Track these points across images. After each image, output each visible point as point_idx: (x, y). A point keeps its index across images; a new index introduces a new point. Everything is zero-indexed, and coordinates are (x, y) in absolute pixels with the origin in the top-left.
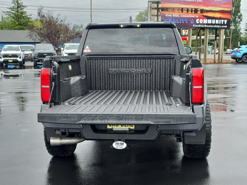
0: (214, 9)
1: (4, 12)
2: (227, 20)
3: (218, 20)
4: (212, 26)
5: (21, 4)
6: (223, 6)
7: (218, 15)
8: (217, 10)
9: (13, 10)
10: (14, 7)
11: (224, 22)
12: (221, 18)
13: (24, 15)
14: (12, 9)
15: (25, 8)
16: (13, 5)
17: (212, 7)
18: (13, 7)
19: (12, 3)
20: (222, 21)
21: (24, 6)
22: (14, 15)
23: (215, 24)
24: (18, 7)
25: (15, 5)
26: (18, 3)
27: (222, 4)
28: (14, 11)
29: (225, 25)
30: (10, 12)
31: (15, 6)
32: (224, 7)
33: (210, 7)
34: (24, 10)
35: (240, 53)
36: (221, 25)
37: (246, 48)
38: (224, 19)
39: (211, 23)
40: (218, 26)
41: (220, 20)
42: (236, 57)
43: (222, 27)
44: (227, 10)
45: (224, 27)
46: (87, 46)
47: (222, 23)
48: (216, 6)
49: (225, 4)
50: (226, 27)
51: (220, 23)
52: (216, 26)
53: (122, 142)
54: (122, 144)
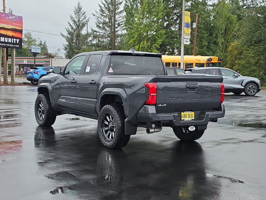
0: (7, 26)
3: (11, 39)
4: (5, 45)
6: (14, 24)
7: (10, 33)
8: (9, 28)
11: (16, 41)
12: (12, 37)
17: (4, 24)
20: (15, 40)
23: (8, 43)
27: (14, 22)
29: (17, 44)
32: (16, 26)
33: (2, 24)
35: (38, 74)
36: (13, 44)
37: (42, 69)
38: (16, 38)
39: (4, 41)
40: (11, 45)
41: (12, 39)
42: (34, 79)
43: (15, 46)
44: (18, 29)
45: (16, 46)
46: (111, 68)
47: (15, 42)
48: (8, 24)
49: (17, 23)
50: (18, 46)
51: (12, 42)
52: (9, 45)
53: (193, 127)
54: (193, 128)
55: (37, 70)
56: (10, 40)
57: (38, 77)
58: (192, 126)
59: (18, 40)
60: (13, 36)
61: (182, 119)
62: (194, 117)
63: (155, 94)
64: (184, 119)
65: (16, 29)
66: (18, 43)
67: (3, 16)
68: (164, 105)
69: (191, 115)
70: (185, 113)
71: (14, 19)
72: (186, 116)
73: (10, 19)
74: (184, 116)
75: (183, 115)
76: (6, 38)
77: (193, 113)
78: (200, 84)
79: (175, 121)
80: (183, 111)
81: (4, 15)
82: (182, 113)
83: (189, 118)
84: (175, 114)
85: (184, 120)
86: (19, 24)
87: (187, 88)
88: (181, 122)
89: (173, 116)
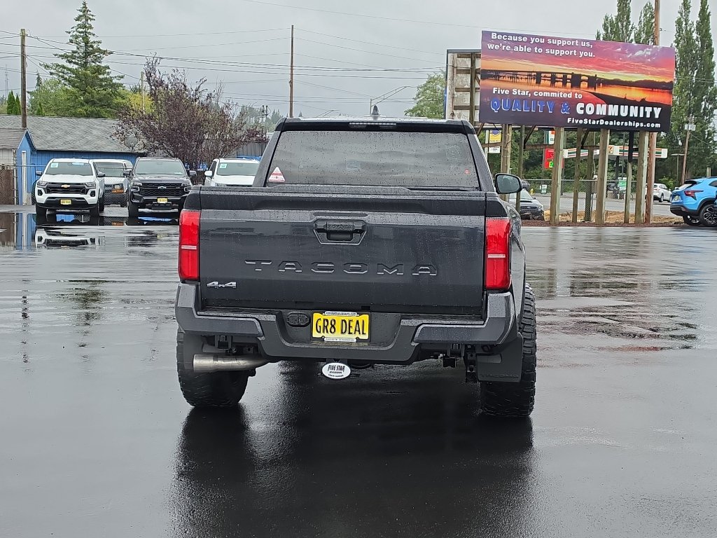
0: (626, 76)
1: (47, 67)
2: (660, 109)
3: (637, 107)
4: (618, 123)
5: (95, 46)
6: (649, 68)
7: (636, 94)
8: (634, 80)
9: (73, 60)
10: (77, 55)
11: (652, 113)
12: (643, 103)
13: (101, 77)
14: (70, 58)
15: (106, 57)
16: (73, 47)
17: (619, 72)
18: (74, 52)
19: (71, 41)
20: (649, 110)
21: (104, 52)
22: (74, 75)
23: (628, 118)
24: (87, 54)
25: (78, 49)
26: (87, 43)
27: (649, 64)
28: (75, 63)
29: (655, 121)
30: (63, 67)
31: (78, 51)
32: (653, 74)
33: (615, 72)
35: (694, 198)
36: (644, 120)
37: (710, 185)
38: (653, 105)
39: (616, 114)
40: (637, 125)
41: (642, 108)
42: (683, 210)
43: (648, 125)
44: (661, 80)
45: (653, 125)
46: (277, 168)
47: (648, 116)
48: (632, 70)
49: (656, 66)
50: (658, 125)
51: (641, 115)
52: (630, 123)
53: (343, 365)
54: (342, 369)
55: (694, 188)
56: (634, 111)
57: (696, 203)
58: (337, 360)
59: (657, 111)
60: (643, 100)
61: (315, 334)
62: (366, 331)
63: (194, 248)
64: (325, 334)
65: (653, 82)
66: (657, 116)
67: (618, 52)
68: (228, 285)
69: (353, 324)
70: (329, 315)
71: (649, 57)
72: (333, 326)
73: (638, 57)
74: (325, 327)
75: (321, 323)
76: (622, 107)
77: (365, 317)
79: (263, 338)
80: (322, 310)
81: (620, 49)
82: (316, 316)
83: (346, 336)
84: (263, 317)
85: (322, 339)
86: (664, 69)
87: (319, 230)
88: (287, 344)
89: (257, 324)
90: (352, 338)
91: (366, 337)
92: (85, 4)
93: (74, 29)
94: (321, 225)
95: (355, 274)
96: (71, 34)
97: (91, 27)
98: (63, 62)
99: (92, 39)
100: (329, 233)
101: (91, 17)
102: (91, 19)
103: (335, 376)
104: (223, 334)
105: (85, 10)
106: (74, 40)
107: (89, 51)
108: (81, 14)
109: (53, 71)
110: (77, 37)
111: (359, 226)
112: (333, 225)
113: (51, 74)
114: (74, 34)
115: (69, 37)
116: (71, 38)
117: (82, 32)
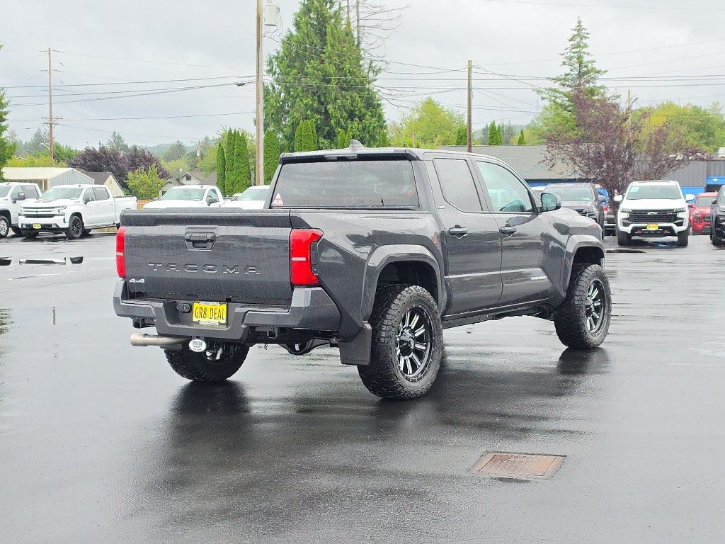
1: (539, 92)
5: (590, 66)
9: (567, 83)
10: (570, 77)
13: (596, 98)
14: (563, 80)
15: (600, 77)
16: (567, 69)
18: (566, 75)
19: (564, 63)
21: (598, 72)
22: (567, 99)
24: (581, 75)
25: (572, 70)
26: (581, 64)
28: (568, 86)
30: (555, 91)
31: (572, 73)
34: (598, 83)
46: (278, 195)
53: (203, 341)
54: (201, 344)
58: (198, 338)
61: (195, 319)
62: (225, 317)
63: (122, 254)
64: (201, 319)
68: (140, 281)
69: (217, 311)
70: (203, 304)
72: (205, 313)
74: (201, 313)
75: (198, 311)
77: (224, 306)
78: (222, 231)
79: (156, 320)
80: (199, 300)
82: (196, 305)
83: (213, 320)
84: (156, 305)
85: (198, 323)
87: (188, 240)
88: (170, 325)
89: (153, 309)
90: (215, 322)
91: (224, 321)
92: (579, 22)
93: (568, 50)
94: (187, 236)
95: (210, 273)
96: (565, 56)
97: (585, 46)
98: (557, 85)
99: (586, 59)
100: (194, 242)
101: (586, 35)
102: (586, 38)
103: (196, 350)
104: (140, 317)
105: (579, 28)
106: (567, 61)
107: (584, 73)
108: (576, 33)
109: (544, 96)
110: (571, 58)
111: (209, 236)
112: (195, 236)
113: (543, 99)
114: (568, 55)
115: (562, 59)
116: (565, 60)
117: (577, 52)
